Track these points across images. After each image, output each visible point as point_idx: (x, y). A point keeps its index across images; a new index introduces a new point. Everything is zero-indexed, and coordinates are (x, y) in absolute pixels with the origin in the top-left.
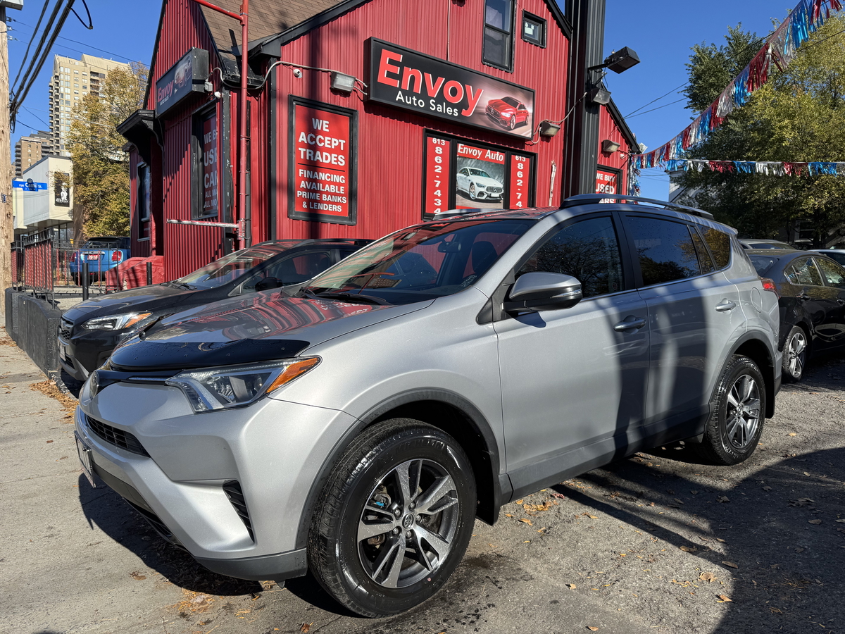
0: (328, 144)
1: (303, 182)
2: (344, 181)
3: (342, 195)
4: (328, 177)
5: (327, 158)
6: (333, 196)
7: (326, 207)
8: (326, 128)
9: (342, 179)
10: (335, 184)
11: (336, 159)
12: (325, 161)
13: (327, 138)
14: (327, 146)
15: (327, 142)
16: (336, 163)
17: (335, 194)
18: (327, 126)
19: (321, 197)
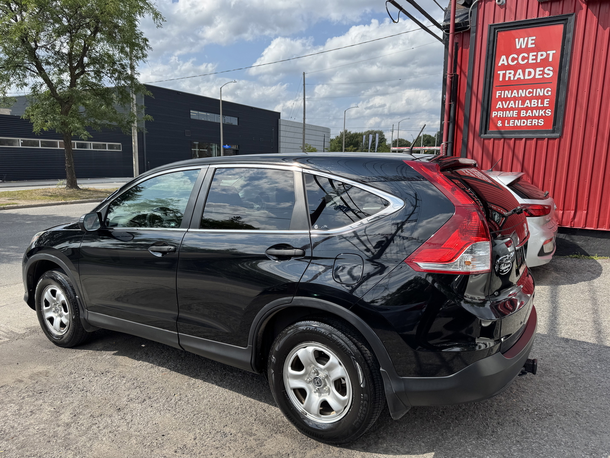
0: (533, 60)
1: (500, 103)
2: (550, 93)
3: (546, 108)
4: (530, 93)
5: (530, 73)
6: (534, 111)
7: (524, 122)
8: (532, 44)
9: (548, 91)
10: (537, 98)
11: (541, 73)
12: (527, 77)
13: (531, 54)
14: (531, 61)
15: (531, 57)
16: (541, 77)
17: (537, 108)
18: (533, 42)
19: (519, 114)
